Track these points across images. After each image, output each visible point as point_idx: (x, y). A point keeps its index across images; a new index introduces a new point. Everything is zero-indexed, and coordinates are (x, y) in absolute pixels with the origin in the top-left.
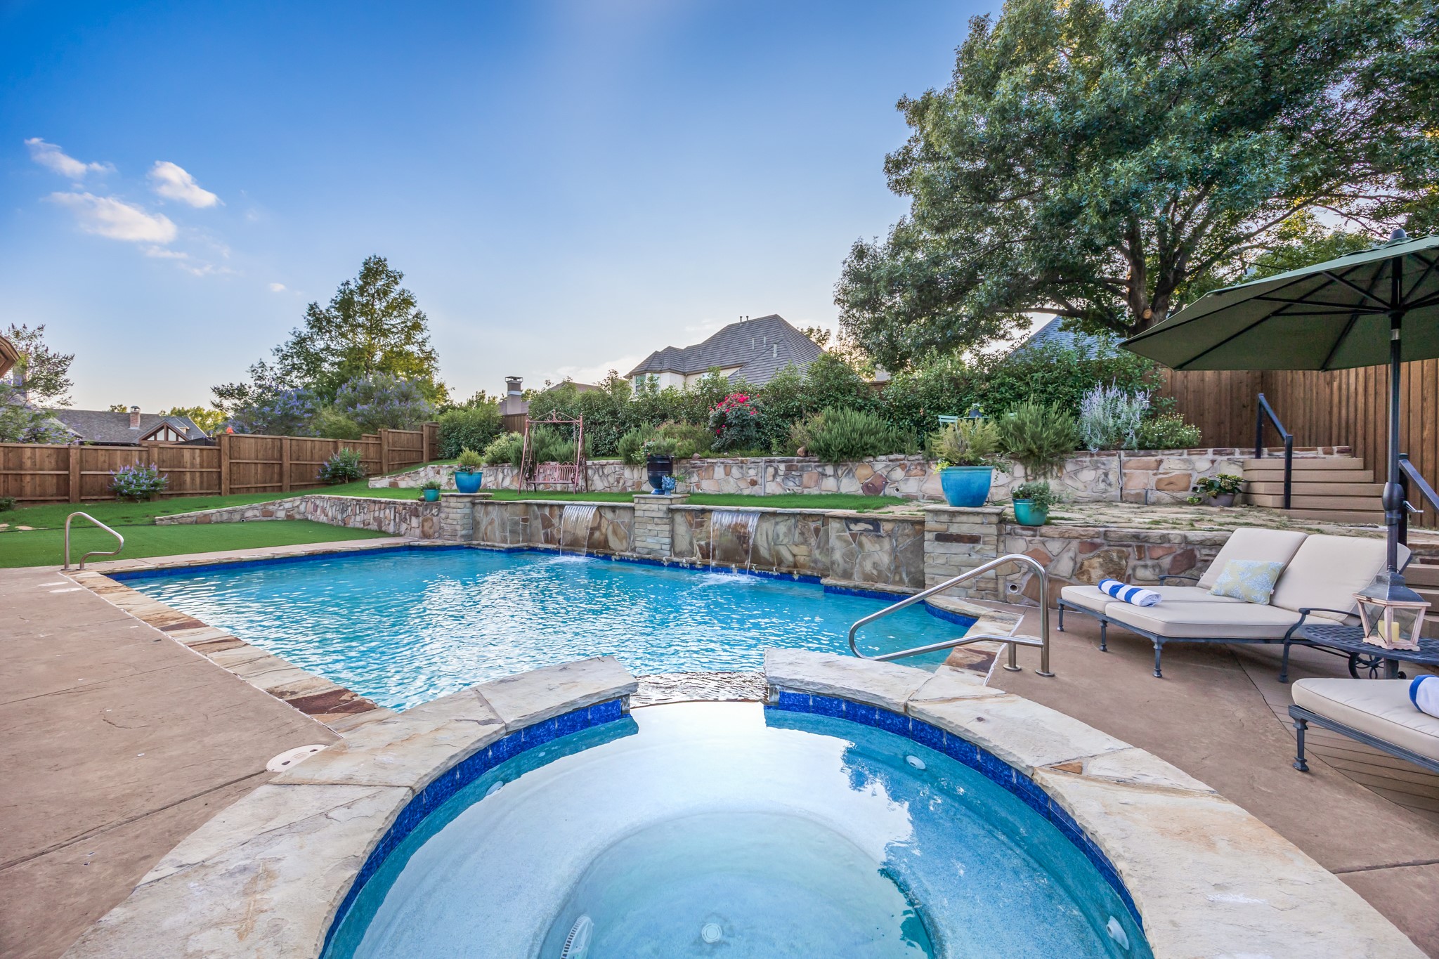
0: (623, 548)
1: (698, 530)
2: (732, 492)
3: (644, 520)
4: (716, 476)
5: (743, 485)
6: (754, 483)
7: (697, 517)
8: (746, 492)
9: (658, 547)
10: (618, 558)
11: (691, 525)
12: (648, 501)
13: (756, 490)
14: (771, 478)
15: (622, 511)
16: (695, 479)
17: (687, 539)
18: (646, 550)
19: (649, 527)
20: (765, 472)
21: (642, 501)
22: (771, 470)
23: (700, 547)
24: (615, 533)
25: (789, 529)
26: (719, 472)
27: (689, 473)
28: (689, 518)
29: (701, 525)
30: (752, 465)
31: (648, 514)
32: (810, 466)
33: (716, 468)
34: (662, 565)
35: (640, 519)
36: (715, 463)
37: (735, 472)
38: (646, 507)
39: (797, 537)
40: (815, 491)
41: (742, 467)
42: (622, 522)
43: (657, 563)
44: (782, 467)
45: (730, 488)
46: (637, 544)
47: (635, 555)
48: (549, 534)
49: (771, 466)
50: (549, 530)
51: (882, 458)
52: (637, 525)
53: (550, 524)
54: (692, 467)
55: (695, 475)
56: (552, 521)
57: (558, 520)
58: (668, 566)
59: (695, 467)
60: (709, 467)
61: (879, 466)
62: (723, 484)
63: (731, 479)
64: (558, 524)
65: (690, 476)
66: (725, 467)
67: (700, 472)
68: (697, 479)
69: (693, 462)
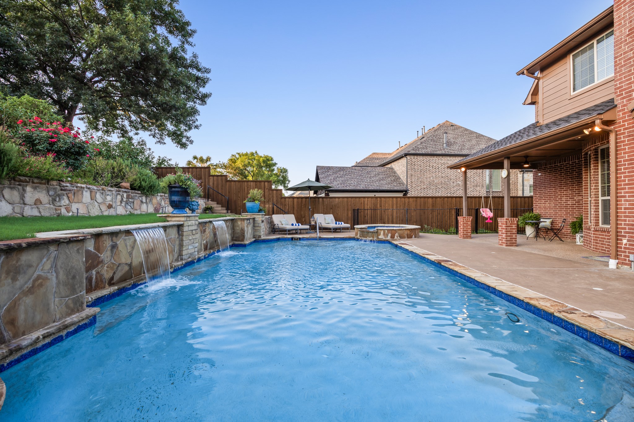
1: (204, 235)
2: (96, 214)
3: (188, 233)
4: (84, 200)
5: (104, 208)
6: (110, 206)
8: (106, 213)
9: (193, 250)
10: (172, 270)
11: (202, 232)
13: (112, 212)
16: (65, 201)
17: (200, 241)
18: (187, 256)
19: (190, 238)
20: (116, 199)
21: (188, 219)
22: (119, 197)
23: (204, 245)
26: (86, 196)
27: (59, 196)
28: (202, 229)
29: (205, 231)
30: (109, 193)
31: (190, 228)
32: (136, 196)
33: (84, 193)
34: (195, 262)
35: (186, 233)
36: (83, 188)
37: (98, 196)
40: (138, 212)
41: (102, 194)
42: (170, 239)
43: (192, 263)
44: (125, 195)
45: (95, 211)
46: (184, 253)
47: (184, 262)
48: (94, 277)
49: (119, 194)
50: (94, 272)
51: (159, 194)
52: (184, 238)
53: (95, 263)
54: (62, 190)
55: (65, 197)
56: (99, 257)
57: (109, 253)
58: (197, 262)
59: (65, 190)
60: (78, 191)
61: (159, 198)
62: (90, 207)
63: (96, 203)
64: (109, 259)
65: (60, 199)
66: (91, 192)
67: (69, 195)
68: (67, 202)
69: (65, 184)
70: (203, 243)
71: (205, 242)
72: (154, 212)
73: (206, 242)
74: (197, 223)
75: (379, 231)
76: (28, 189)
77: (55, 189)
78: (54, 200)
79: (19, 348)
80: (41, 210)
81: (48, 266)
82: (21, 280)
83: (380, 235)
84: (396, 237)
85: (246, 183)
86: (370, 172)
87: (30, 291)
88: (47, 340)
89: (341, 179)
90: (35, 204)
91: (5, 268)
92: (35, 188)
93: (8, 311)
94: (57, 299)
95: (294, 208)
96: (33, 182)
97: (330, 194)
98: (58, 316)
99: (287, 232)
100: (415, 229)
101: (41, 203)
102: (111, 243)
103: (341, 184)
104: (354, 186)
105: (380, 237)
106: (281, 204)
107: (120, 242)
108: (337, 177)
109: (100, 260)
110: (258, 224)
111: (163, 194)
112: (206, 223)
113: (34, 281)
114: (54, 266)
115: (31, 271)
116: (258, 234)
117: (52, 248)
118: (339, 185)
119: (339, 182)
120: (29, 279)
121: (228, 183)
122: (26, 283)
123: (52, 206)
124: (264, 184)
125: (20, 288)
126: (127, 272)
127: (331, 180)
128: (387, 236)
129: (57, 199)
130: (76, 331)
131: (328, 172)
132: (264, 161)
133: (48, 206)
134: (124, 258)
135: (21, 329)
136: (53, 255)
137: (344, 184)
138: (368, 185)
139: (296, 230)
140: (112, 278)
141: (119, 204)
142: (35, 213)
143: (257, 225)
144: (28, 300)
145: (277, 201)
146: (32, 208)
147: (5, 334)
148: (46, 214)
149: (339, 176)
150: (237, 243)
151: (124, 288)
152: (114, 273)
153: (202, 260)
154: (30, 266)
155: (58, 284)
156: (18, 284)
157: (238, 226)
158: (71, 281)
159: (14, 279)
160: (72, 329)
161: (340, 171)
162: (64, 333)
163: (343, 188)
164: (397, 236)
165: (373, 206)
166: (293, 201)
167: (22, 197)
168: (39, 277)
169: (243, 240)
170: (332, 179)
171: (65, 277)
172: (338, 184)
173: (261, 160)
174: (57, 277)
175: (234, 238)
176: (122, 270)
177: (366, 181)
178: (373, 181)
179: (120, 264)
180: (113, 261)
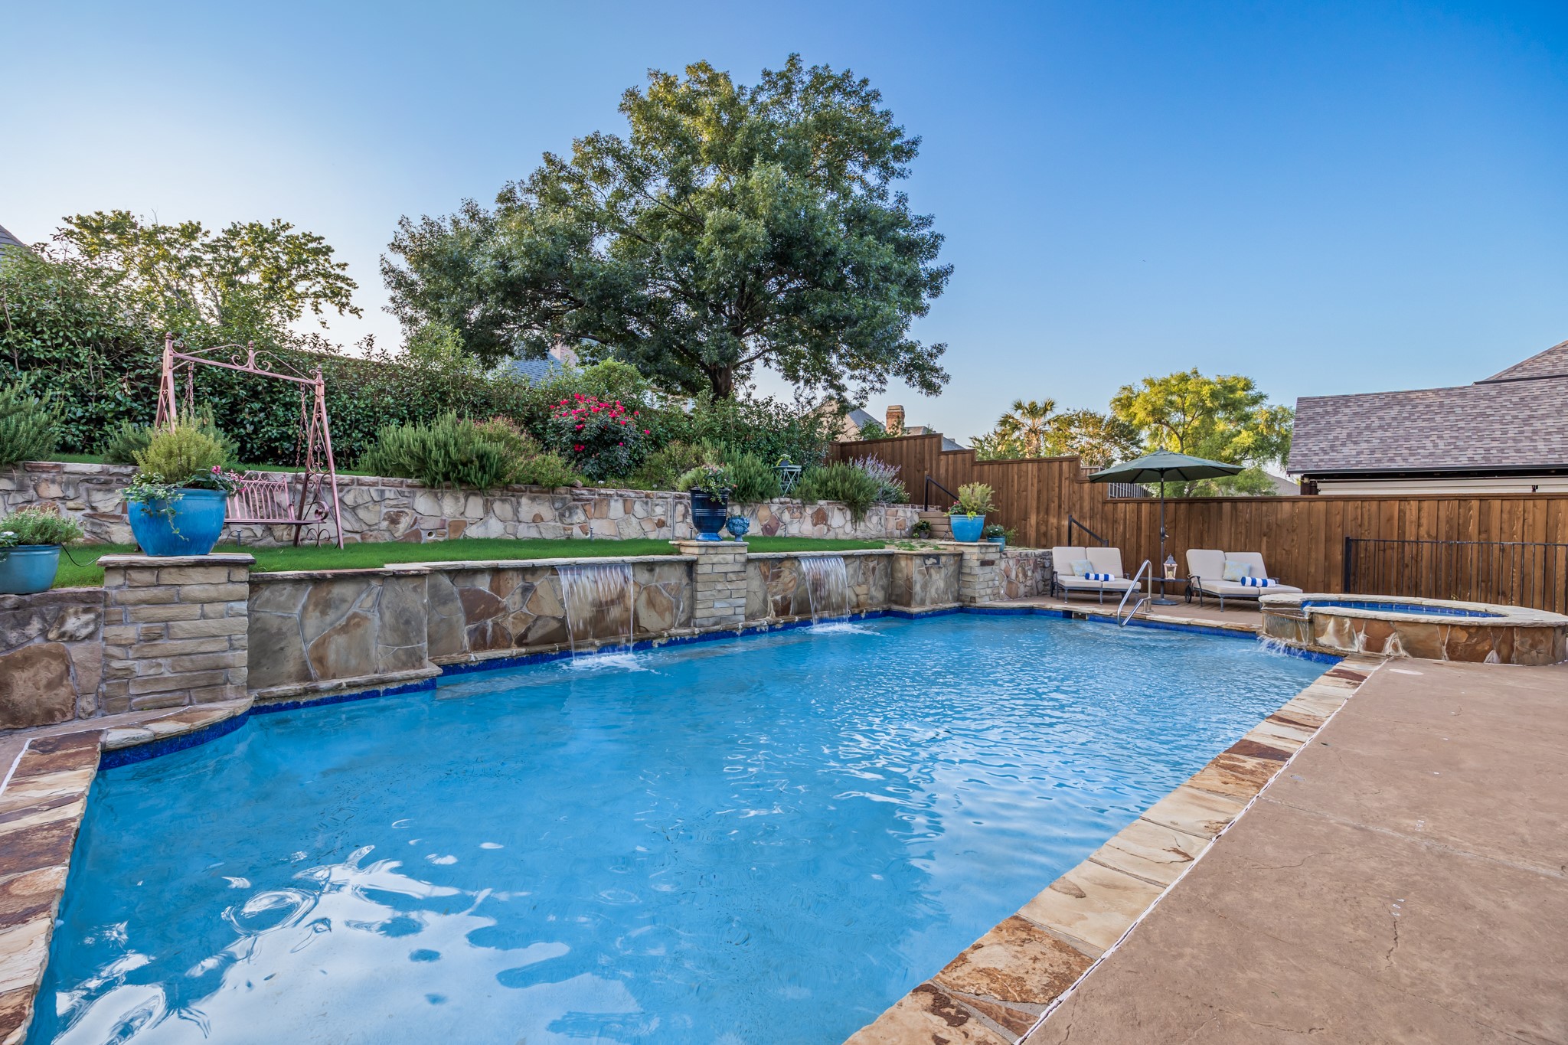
0: (665, 626)
1: (774, 583)
2: (634, 536)
3: (714, 577)
4: (612, 514)
5: (648, 527)
6: (661, 524)
7: (774, 567)
8: (652, 536)
9: (730, 612)
10: (663, 641)
11: (766, 577)
12: (720, 550)
14: (681, 519)
15: (666, 568)
16: (579, 517)
17: (760, 595)
18: (712, 620)
19: (719, 587)
20: (675, 510)
21: (711, 551)
23: (775, 603)
24: (651, 603)
25: (855, 571)
26: (616, 508)
27: (570, 509)
28: (764, 569)
29: (777, 576)
30: (659, 501)
31: (718, 569)
33: (613, 503)
34: (735, 636)
35: (705, 578)
36: (611, 495)
37: (639, 509)
38: (715, 559)
39: (861, 579)
41: (647, 503)
42: (665, 586)
43: (728, 634)
45: (632, 532)
46: (698, 614)
47: (697, 631)
48: (490, 630)
49: (681, 503)
50: (489, 622)
51: (776, 500)
52: (700, 587)
53: (492, 610)
54: (574, 500)
55: (580, 511)
56: (499, 602)
57: (518, 598)
58: (742, 635)
59: (579, 500)
60: (601, 501)
61: (774, 508)
62: (623, 525)
63: (633, 518)
64: (517, 607)
65: (570, 514)
66: (625, 501)
67: (587, 507)
68: (583, 518)
69: (578, 492)
70: (770, 599)
71: (778, 598)
72: (761, 534)
73: (784, 598)
74: (742, 559)
75: (1321, 620)
76: (524, 501)
77: (563, 499)
78: (562, 515)
79: (316, 691)
80: (542, 530)
81: (368, 603)
82: (332, 616)
83: (1323, 631)
84: (1388, 649)
85: (1016, 466)
86: (1535, 398)
87: (344, 629)
88: (355, 691)
89: (1379, 433)
90: (534, 521)
91: (314, 600)
92: (533, 499)
93: (316, 646)
94: (380, 646)
95: (1139, 529)
96: (531, 492)
97: (1320, 486)
98: (381, 667)
99: (1101, 596)
100: (1553, 628)
101: (542, 520)
102: (521, 583)
103: (1372, 452)
104: (1431, 454)
105: (1323, 640)
106: (1104, 518)
107: (540, 583)
108: (1368, 428)
109: (501, 606)
110: (971, 568)
111: (788, 500)
112: (781, 560)
113: (349, 619)
114: (378, 604)
115: (345, 606)
116: (968, 592)
117: (374, 583)
118: (1362, 457)
119: (1364, 445)
120: (343, 616)
121: (976, 468)
122: (338, 619)
123: (559, 524)
124: (1061, 467)
125: (331, 624)
126: (556, 630)
127: (1336, 438)
128: (1352, 639)
129: (567, 514)
130: (399, 691)
131: (1336, 413)
132: (1214, 395)
133: (553, 524)
134: (549, 608)
135: (332, 671)
136: (376, 591)
137: (1384, 452)
138: (1502, 451)
139: (1096, 591)
140: (524, 636)
141: (680, 519)
142: (533, 534)
143: (967, 571)
144: (340, 640)
145: (1092, 509)
146: (529, 527)
147: (312, 672)
148: (549, 535)
149: (1377, 423)
150: (896, 608)
151: (541, 653)
152: (529, 629)
153: (762, 632)
154: (343, 601)
155: (383, 627)
156: (328, 619)
157: (901, 571)
158: (402, 627)
159: (323, 613)
160: (394, 686)
161: (1388, 406)
162: (382, 688)
163: (1375, 466)
164: (1395, 647)
165: (1443, 527)
166: (1139, 511)
167: (516, 512)
168: (355, 615)
169: (908, 604)
170: (1344, 435)
171: (393, 620)
172: (1359, 453)
173: (1206, 391)
174: (381, 619)
175: (893, 598)
176: (544, 626)
177: (1498, 434)
178: (1535, 432)
179: (539, 618)
180: (525, 610)
